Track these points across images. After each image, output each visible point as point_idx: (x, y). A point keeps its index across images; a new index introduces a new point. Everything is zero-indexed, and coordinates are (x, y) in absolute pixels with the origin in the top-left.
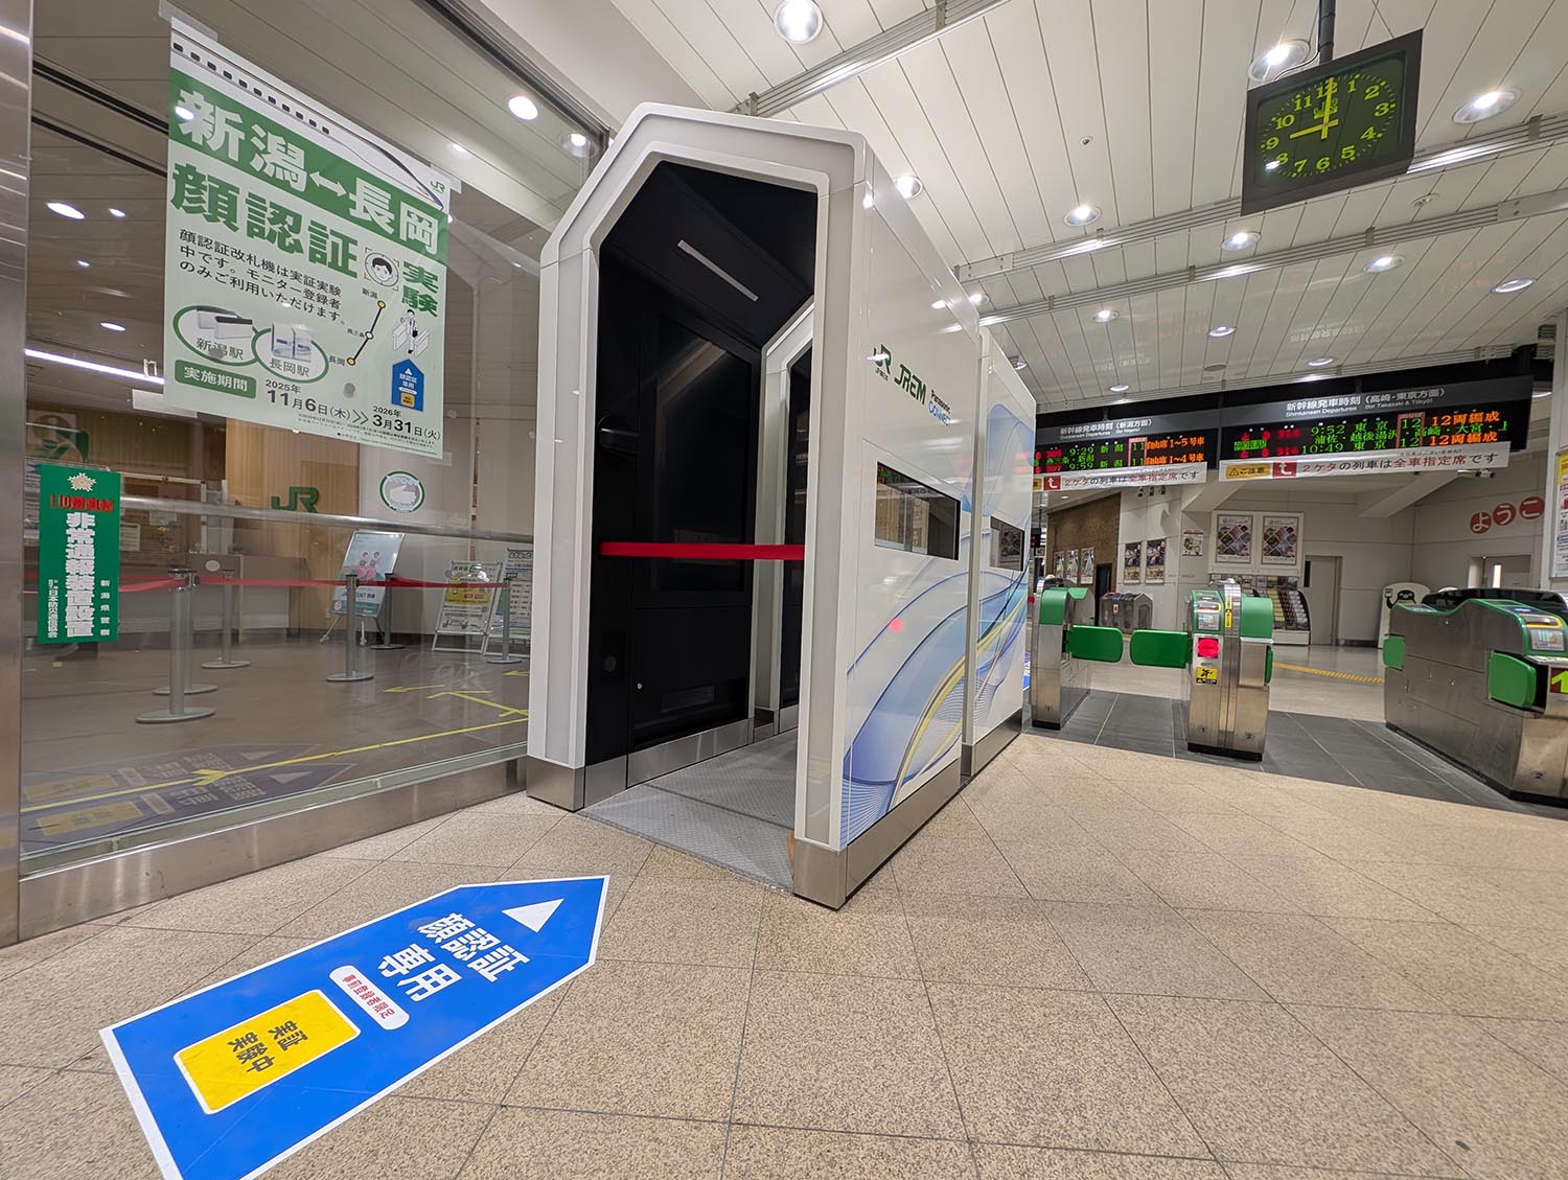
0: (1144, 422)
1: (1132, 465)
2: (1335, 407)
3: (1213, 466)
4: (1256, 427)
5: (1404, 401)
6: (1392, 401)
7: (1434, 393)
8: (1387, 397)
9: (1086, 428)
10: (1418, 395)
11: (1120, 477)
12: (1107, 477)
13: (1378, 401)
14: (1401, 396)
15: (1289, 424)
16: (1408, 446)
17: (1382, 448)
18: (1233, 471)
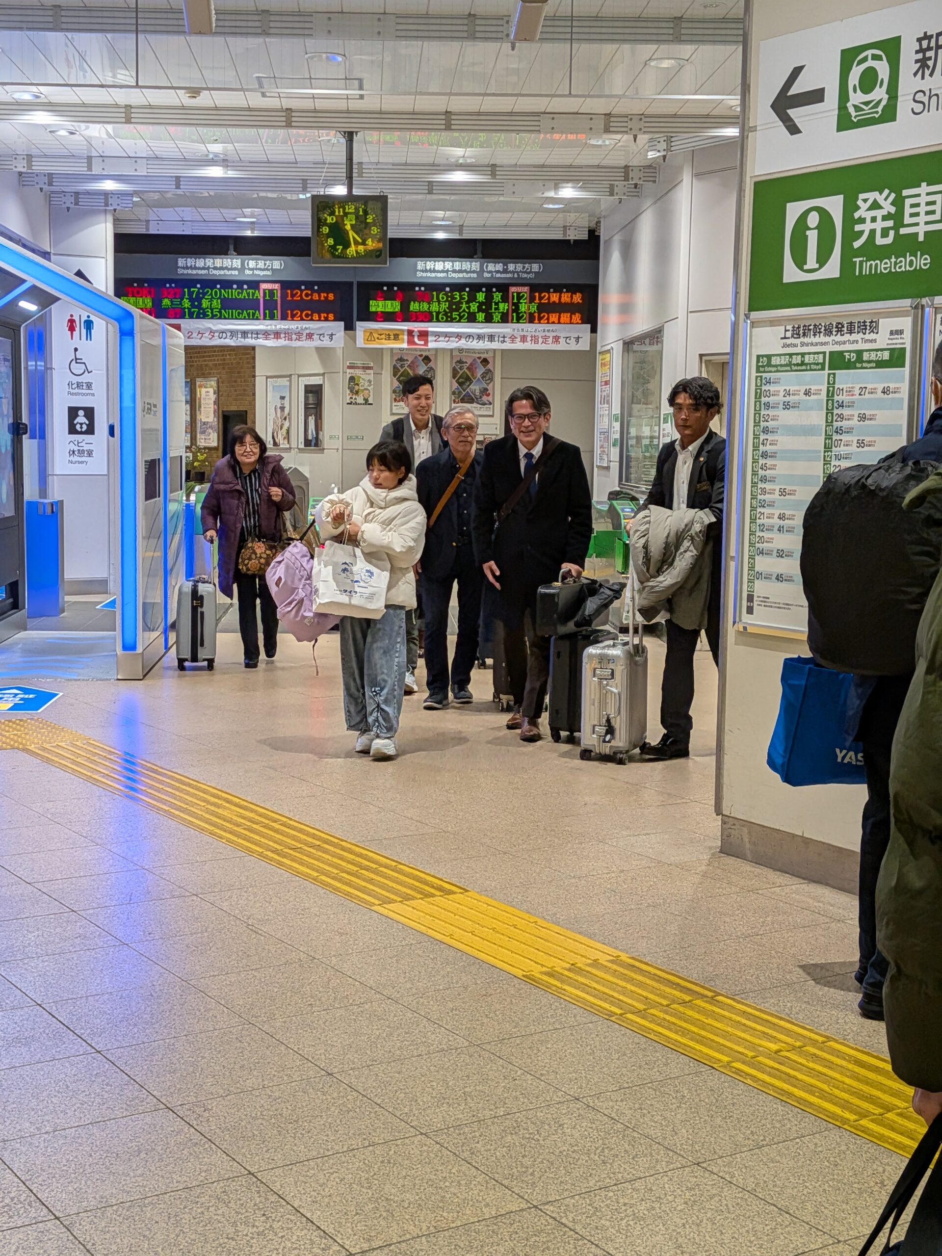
0: (277, 263)
1: (265, 318)
2: (460, 271)
3: (349, 327)
4: (390, 285)
5: (513, 272)
6: (505, 271)
7: (535, 267)
8: (499, 267)
9: (209, 262)
10: (524, 267)
11: (252, 332)
12: (237, 331)
13: (493, 270)
14: (511, 267)
15: (420, 285)
16: (518, 322)
17: (498, 322)
18: (370, 335)
